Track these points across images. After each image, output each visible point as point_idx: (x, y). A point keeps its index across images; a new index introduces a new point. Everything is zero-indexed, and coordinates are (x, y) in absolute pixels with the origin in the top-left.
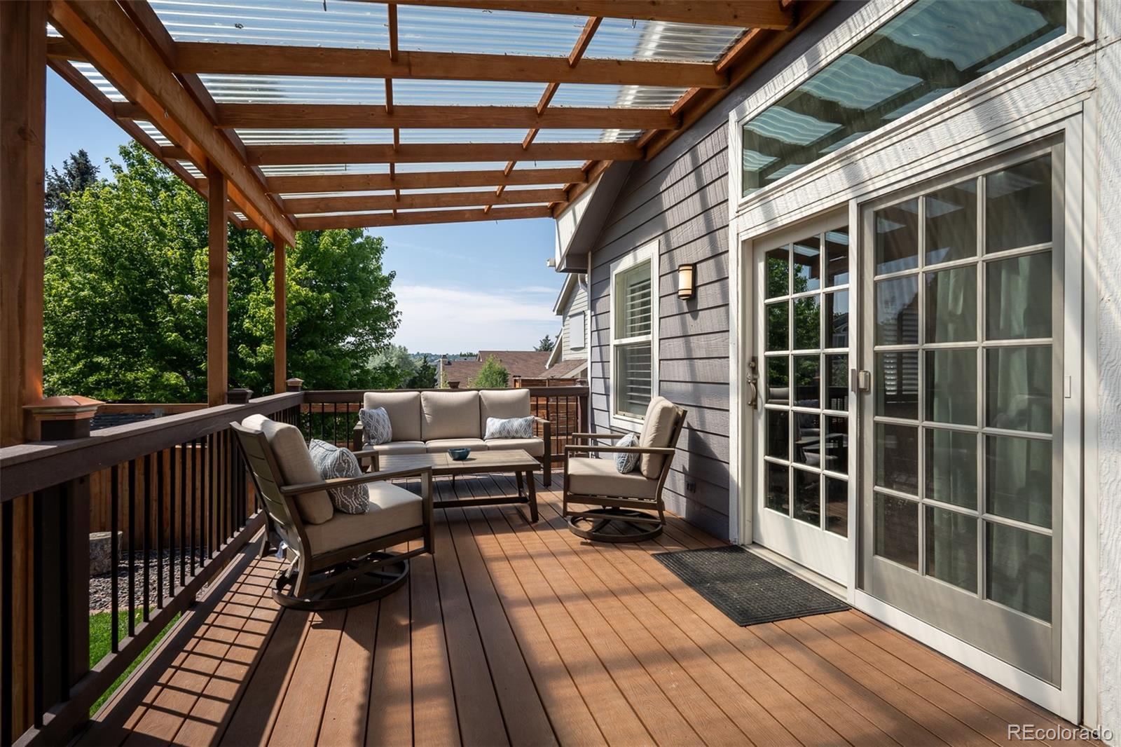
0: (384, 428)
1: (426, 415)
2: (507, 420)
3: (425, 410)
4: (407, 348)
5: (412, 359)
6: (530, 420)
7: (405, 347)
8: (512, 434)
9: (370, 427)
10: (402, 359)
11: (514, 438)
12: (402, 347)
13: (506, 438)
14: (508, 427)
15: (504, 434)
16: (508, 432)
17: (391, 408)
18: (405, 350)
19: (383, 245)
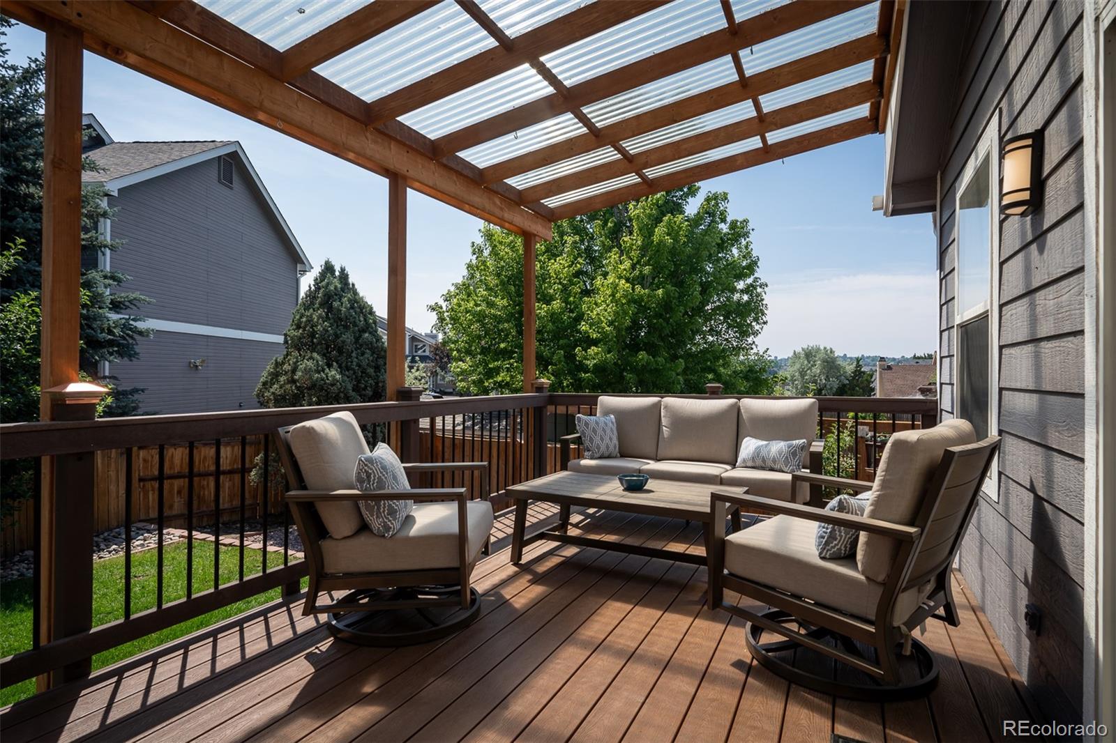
0: (602, 439)
1: (664, 428)
2: (767, 442)
3: (664, 421)
4: (834, 350)
5: (840, 362)
6: (797, 446)
7: (831, 349)
8: (769, 463)
9: (585, 437)
10: (827, 362)
11: (772, 470)
12: (828, 348)
13: (763, 468)
14: (764, 453)
15: (759, 462)
16: (764, 460)
17: (623, 417)
18: (832, 351)
19: (749, 228)
